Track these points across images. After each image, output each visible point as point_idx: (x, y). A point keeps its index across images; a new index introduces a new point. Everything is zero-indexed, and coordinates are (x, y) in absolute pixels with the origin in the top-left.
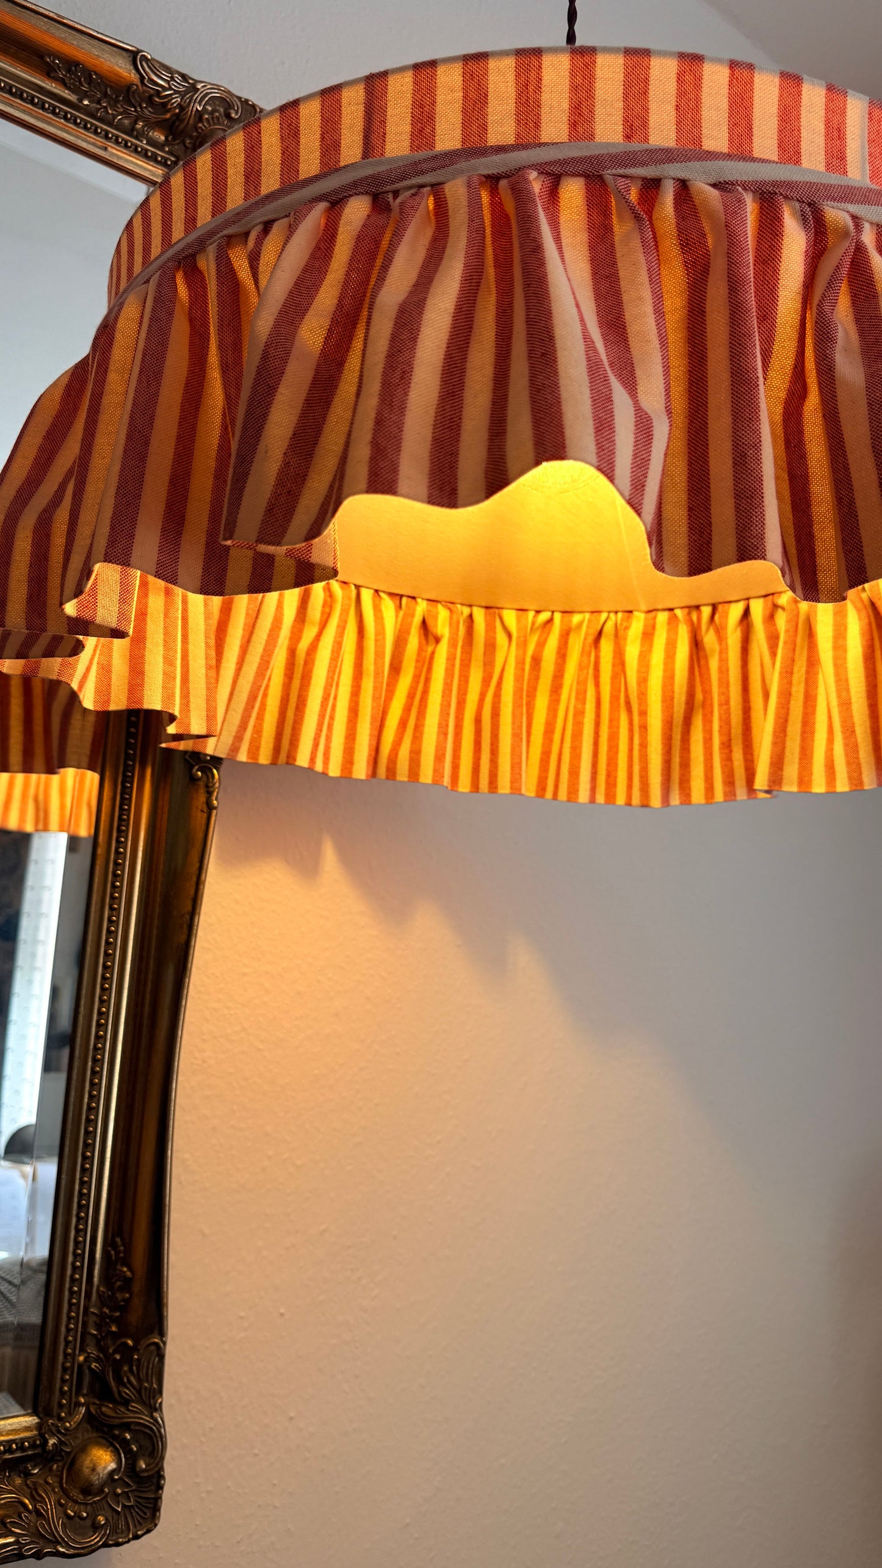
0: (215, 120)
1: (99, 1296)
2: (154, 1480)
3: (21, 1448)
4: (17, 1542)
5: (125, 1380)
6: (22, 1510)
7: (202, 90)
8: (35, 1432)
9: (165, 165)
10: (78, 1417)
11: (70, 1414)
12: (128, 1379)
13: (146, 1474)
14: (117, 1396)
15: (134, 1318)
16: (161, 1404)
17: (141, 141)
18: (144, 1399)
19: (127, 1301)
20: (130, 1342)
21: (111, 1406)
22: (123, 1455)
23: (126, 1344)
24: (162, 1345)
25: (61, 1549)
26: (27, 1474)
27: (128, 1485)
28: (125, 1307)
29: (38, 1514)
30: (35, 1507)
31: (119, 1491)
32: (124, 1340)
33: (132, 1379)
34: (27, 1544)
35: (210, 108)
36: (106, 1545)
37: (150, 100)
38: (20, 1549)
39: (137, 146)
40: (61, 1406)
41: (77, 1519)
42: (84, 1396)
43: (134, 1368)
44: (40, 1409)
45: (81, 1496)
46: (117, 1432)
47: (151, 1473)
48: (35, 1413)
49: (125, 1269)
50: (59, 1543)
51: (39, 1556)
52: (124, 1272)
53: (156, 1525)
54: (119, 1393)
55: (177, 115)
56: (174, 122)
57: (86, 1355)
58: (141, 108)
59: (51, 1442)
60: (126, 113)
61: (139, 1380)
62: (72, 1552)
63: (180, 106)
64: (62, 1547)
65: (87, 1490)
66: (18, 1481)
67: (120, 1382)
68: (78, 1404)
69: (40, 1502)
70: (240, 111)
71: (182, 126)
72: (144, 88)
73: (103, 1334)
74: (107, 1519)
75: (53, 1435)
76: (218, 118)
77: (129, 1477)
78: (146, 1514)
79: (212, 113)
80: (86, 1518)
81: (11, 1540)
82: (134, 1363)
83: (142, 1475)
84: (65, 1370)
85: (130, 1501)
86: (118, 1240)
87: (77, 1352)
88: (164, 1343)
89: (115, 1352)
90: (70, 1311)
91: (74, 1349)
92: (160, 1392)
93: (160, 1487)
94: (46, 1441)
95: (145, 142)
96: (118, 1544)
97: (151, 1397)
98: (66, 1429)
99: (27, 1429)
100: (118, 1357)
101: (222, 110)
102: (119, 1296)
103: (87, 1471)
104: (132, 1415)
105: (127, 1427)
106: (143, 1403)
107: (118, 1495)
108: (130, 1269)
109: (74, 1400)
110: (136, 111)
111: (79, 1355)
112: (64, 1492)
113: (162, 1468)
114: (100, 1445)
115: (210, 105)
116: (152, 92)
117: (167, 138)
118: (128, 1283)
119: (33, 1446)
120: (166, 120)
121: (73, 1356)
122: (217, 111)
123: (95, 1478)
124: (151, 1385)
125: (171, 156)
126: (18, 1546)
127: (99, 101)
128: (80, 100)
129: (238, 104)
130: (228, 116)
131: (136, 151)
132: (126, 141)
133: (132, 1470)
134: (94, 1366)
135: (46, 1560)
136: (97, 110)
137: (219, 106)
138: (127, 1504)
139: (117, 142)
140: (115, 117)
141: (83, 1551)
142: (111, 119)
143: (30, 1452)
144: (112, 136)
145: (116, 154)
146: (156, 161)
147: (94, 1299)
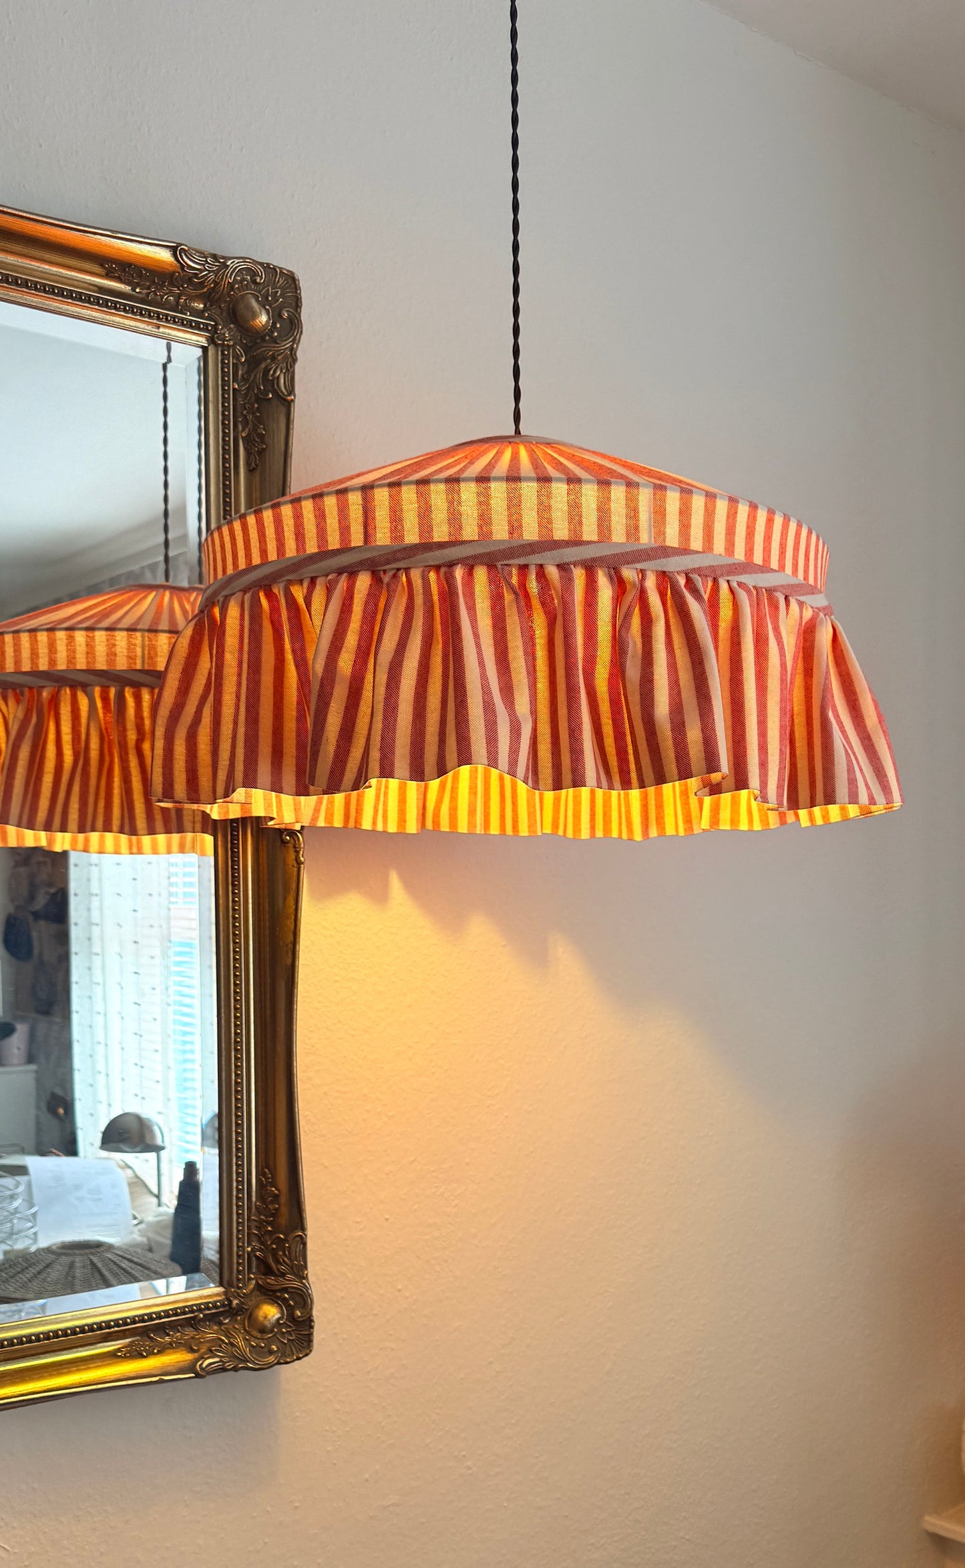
0: (244, 287)
1: (257, 1209)
2: (307, 1323)
3: (215, 1307)
4: (221, 1361)
5: (281, 1261)
6: (221, 1343)
7: (231, 266)
8: (223, 1297)
9: (207, 330)
10: (252, 1286)
11: (245, 1286)
12: (283, 1260)
13: (301, 1319)
14: (276, 1272)
15: (283, 1220)
16: (307, 1275)
17: (186, 314)
18: (295, 1271)
19: (276, 1209)
20: (282, 1236)
21: (272, 1278)
22: (284, 1309)
23: (280, 1238)
24: (304, 1236)
26: (221, 1324)
27: (291, 1327)
28: (275, 1214)
29: (232, 1345)
30: (229, 1341)
31: (284, 1330)
32: (277, 1235)
33: (286, 1259)
34: (227, 1363)
35: (239, 279)
36: (279, 1363)
37: (190, 281)
38: (224, 1365)
39: (183, 319)
40: (239, 1280)
41: (258, 1348)
42: (253, 1274)
43: (287, 1253)
44: (225, 1282)
45: (259, 1334)
46: (279, 1294)
47: (305, 1318)
48: (221, 1284)
49: (273, 1189)
50: (249, 1363)
51: (235, 1369)
52: (272, 1191)
53: (311, 1351)
54: (278, 1269)
55: (213, 288)
56: (210, 294)
57: (251, 1247)
58: (183, 288)
59: (235, 1302)
60: (171, 293)
61: (290, 1259)
62: (257, 1367)
63: (214, 282)
64: (252, 1365)
65: (263, 1330)
66: (215, 1328)
67: (277, 1262)
68: (250, 1279)
69: (233, 1338)
70: (264, 276)
71: (217, 296)
72: (184, 273)
73: (262, 1232)
74: (278, 1348)
75: (236, 1298)
76: (246, 285)
77: (290, 1322)
78: (303, 1344)
79: (240, 282)
80: (262, 1347)
81: (217, 1359)
82: (286, 1250)
83: (299, 1319)
84: (239, 1256)
85: (292, 1336)
86: (266, 1170)
87: (246, 1245)
88: (306, 1235)
89: (272, 1244)
90: (238, 1218)
91: (243, 1243)
92: (305, 1267)
93: (311, 1327)
94: (230, 1302)
95: (189, 314)
96: (287, 1363)
97: (300, 1270)
98: (244, 1294)
99: (218, 1295)
100: (274, 1246)
101: (249, 277)
102: (270, 1207)
103: (260, 1320)
104: (288, 1282)
105: (285, 1290)
106: (295, 1274)
107: (283, 1333)
108: (277, 1189)
109: (247, 1276)
110: (179, 290)
111: (248, 1247)
112: (247, 1333)
113: (311, 1315)
114: (269, 1304)
115: (239, 276)
116: (191, 275)
117: (205, 305)
118: (276, 1198)
119: (223, 1305)
120: (204, 293)
121: (243, 1247)
122: (245, 280)
123: (267, 1323)
124: (299, 1262)
125: (210, 321)
126: (220, 1364)
127: (149, 288)
128: (133, 290)
129: (262, 270)
130: (254, 282)
131: (183, 325)
132: (174, 317)
133: (292, 1317)
134: (258, 1253)
135: (241, 1372)
136: (148, 295)
137: (246, 275)
138: (290, 1338)
139: (167, 321)
140: (162, 297)
141: (264, 1367)
142: (159, 300)
143: (222, 1310)
144: (163, 316)
145: (167, 331)
146: (199, 329)
147: (254, 1210)
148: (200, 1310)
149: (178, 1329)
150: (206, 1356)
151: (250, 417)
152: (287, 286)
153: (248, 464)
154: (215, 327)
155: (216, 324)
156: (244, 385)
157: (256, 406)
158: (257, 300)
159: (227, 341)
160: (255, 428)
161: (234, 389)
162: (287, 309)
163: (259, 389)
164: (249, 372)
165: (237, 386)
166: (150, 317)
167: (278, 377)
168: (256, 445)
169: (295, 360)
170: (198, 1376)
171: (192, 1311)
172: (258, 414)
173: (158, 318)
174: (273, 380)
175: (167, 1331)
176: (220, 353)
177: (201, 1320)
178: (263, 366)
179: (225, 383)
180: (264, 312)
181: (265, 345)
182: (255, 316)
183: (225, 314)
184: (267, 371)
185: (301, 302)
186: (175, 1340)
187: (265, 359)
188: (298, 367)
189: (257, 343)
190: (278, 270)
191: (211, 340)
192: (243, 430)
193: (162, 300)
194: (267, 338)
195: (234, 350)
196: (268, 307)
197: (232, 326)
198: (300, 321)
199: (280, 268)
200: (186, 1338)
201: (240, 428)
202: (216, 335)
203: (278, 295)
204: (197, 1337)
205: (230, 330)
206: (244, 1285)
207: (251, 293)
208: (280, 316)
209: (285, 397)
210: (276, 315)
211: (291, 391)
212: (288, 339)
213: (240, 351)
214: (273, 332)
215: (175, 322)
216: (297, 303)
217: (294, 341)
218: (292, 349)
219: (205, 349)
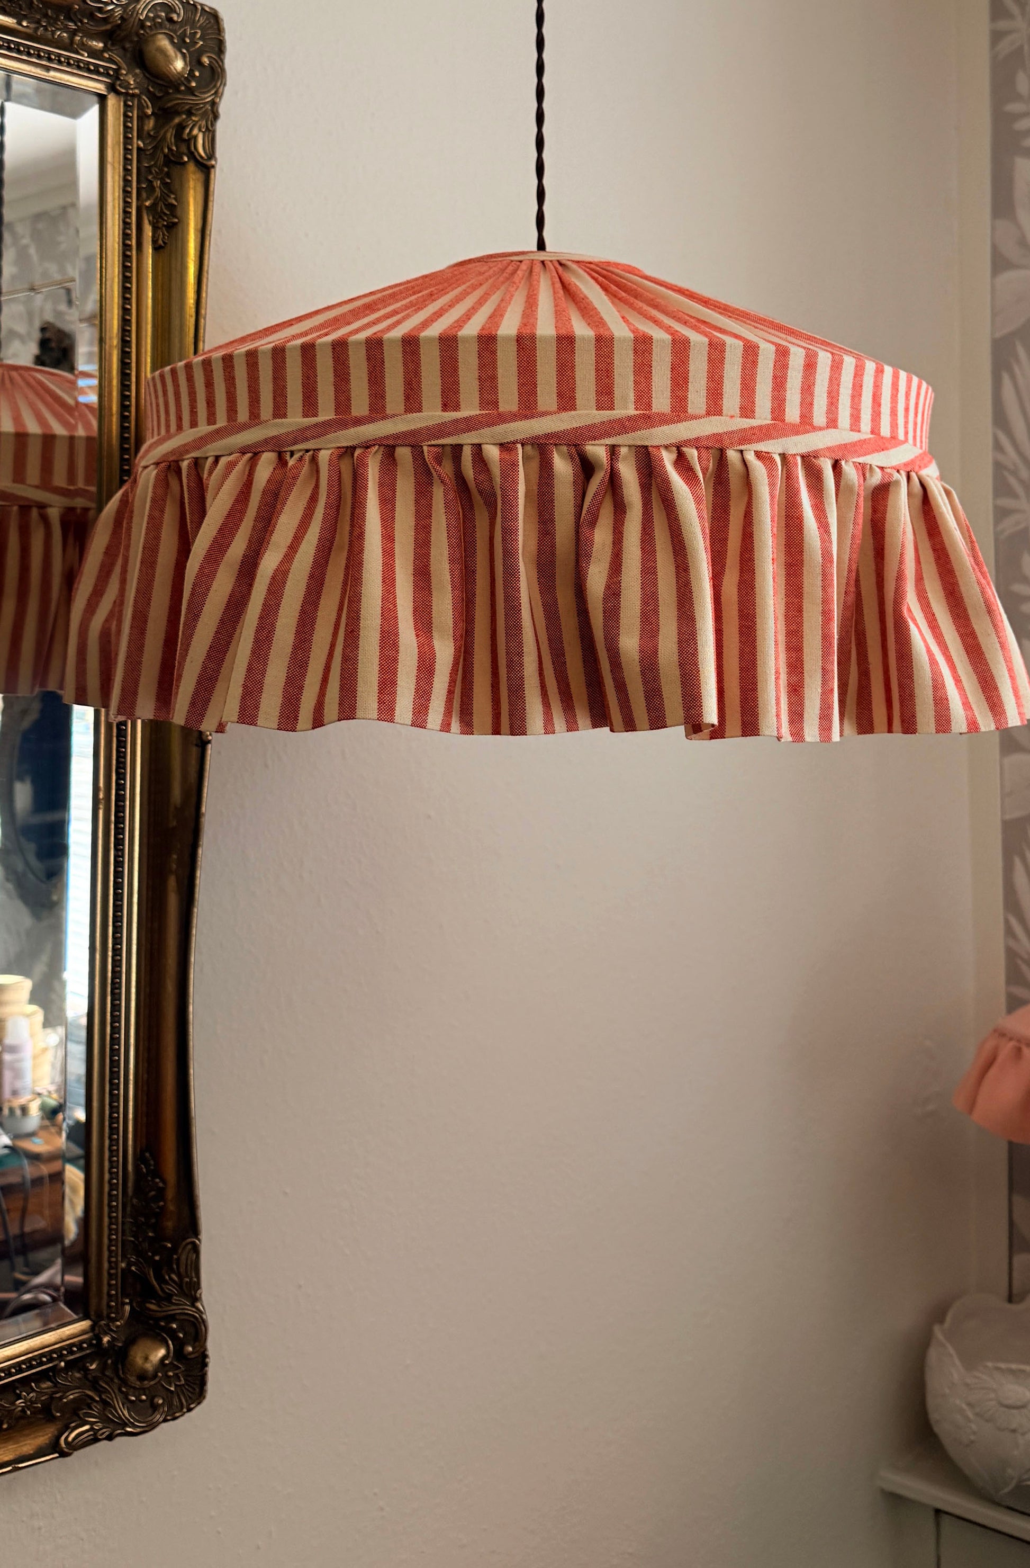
0: (157, 25)
1: (134, 1207)
2: (200, 1362)
3: (81, 1348)
4: (91, 1429)
5: (167, 1277)
6: (90, 1401)
8: (91, 1334)
9: (107, 76)
10: (127, 1314)
12: (170, 1276)
13: (193, 1356)
14: (160, 1292)
15: (169, 1223)
16: (200, 1294)
17: (83, 55)
18: (186, 1291)
19: (162, 1208)
20: (168, 1245)
21: (154, 1301)
22: (170, 1342)
23: (166, 1247)
24: (197, 1242)
25: (129, 1429)
26: (86, 1370)
27: (178, 1367)
28: (159, 1215)
29: (105, 1403)
30: (100, 1397)
31: (171, 1374)
32: (162, 1243)
33: (174, 1276)
34: (101, 1429)
35: (151, 15)
36: (165, 1421)
37: (91, 16)
38: (95, 1434)
39: (79, 61)
40: (109, 1306)
41: (138, 1403)
42: (129, 1296)
43: (174, 1266)
44: (92, 1313)
45: (138, 1383)
46: (162, 1324)
47: (196, 1355)
48: (88, 1317)
49: (157, 1181)
50: (126, 1425)
51: (110, 1438)
52: (156, 1183)
53: (204, 1398)
54: (162, 1290)
55: (119, 26)
57: (127, 1260)
58: (82, 23)
59: (106, 1339)
60: (65, 28)
61: (178, 1275)
62: (138, 1430)
63: (122, 18)
64: (130, 1427)
65: (142, 1376)
66: (81, 1376)
67: (161, 1280)
68: (124, 1304)
69: (105, 1392)
70: (182, 14)
71: (123, 34)
73: (140, 1240)
74: (163, 1399)
75: (106, 1334)
76: (161, 23)
77: (176, 1361)
78: (194, 1389)
79: (153, 19)
80: (145, 1401)
81: (87, 1427)
82: (175, 1261)
83: (189, 1357)
84: (110, 1276)
85: (180, 1381)
86: (148, 1157)
87: (120, 1259)
88: (200, 1242)
89: (154, 1255)
90: (110, 1224)
91: (116, 1256)
92: (198, 1285)
93: (205, 1365)
94: (100, 1340)
95: (86, 55)
96: (175, 1419)
97: (191, 1290)
98: (117, 1327)
99: (83, 1332)
100: (157, 1258)
101: (163, 14)
102: (153, 1204)
103: (139, 1361)
104: (176, 1307)
105: (172, 1318)
106: (185, 1295)
107: (170, 1377)
108: (162, 1181)
109: (120, 1300)
110: (76, 25)
111: (122, 1262)
112: (123, 1383)
113: (206, 1350)
114: (149, 1338)
115: (152, 12)
116: (94, 9)
117: (105, 45)
118: (161, 1194)
119: (90, 1345)
120: (107, 31)
121: (116, 1263)
122: (159, 17)
123: (149, 1367)
124: (191, 1279)
125: (113, 64)
126: (92, 1433)
127: (38, 22)
128: (19, 23)
129: (181, 7)
130: (171, 20)
131: (79, 68)
132: (68, 58)
133: (179, 1354)
134: (133, 1268)
135: (118, 1439)
136: (36, 29)
137: (161, 11)
138: (178, 1383)
139: (60, 62)
140: (53, 33)
141: (147, 1429)
142: (50, 36)
143: (88, 1352)
144: (55, 56)
145: (58, 75)
146: (98, 73)
147: (129, 1209)
148: (61, 1357)
149: (32, 1387)
150: (73, 1425)
151: (157, 183)
152: (209, 26)
153: (154, 241)
154: (117, 71)
155: (119, 68)
156: (150, 143)
157: (166, 169)
158: (172, 42)
159: (132, 89)
160: (164, 198)
161: (139, 149)
162: (209, 55)
163: (170, 149)
164: (157, 127)
165: (141, 145)
166: (39, 57)
167: (196, 137)
168: (166, 218)
169: (216, 117)
170: (63, 1454)
171: (51, 1360)
172: (169, 181)
173: (50, 59)
174: (189, 140)
175: (18, 1392)
176: (122, 104)
177: (62, 1369)
178: (177, 120)
179: (127, 140)
180: (179, 55)
181: (179, 96)
182: (169, 60)
183: (128, 55)
184: (181, 128)
185: (225, 47)
186: (29, 1403)
187: (179, 113)
188: (220, 126)
189: (169, 94)
190: (199, 7)
191: (112, 88)
192: (148, 198)
193: (53, 37)
194: (183, 88)
195: (139, 102)
196: (184, 51)
197: (138, 71)
198: (223, 70)
199: (201, 5)
200: (43, 1398)
201: (144, 195)
202: (118, 82)
203: (198, 36)
204: (58, 1395)
205: (135, 75)
206: (117, 1313)
207: (164, 33)
208: (200, 63)
209: (204, 162)
210: (195, 61)
211: (211, 155)
212: (209, 91)
213: (145, 101)
214: (189, 82)
215: (69, 64)
216: (220, 48)
217: (216, 93)
218: (214, 104)
219: (102, 99)
